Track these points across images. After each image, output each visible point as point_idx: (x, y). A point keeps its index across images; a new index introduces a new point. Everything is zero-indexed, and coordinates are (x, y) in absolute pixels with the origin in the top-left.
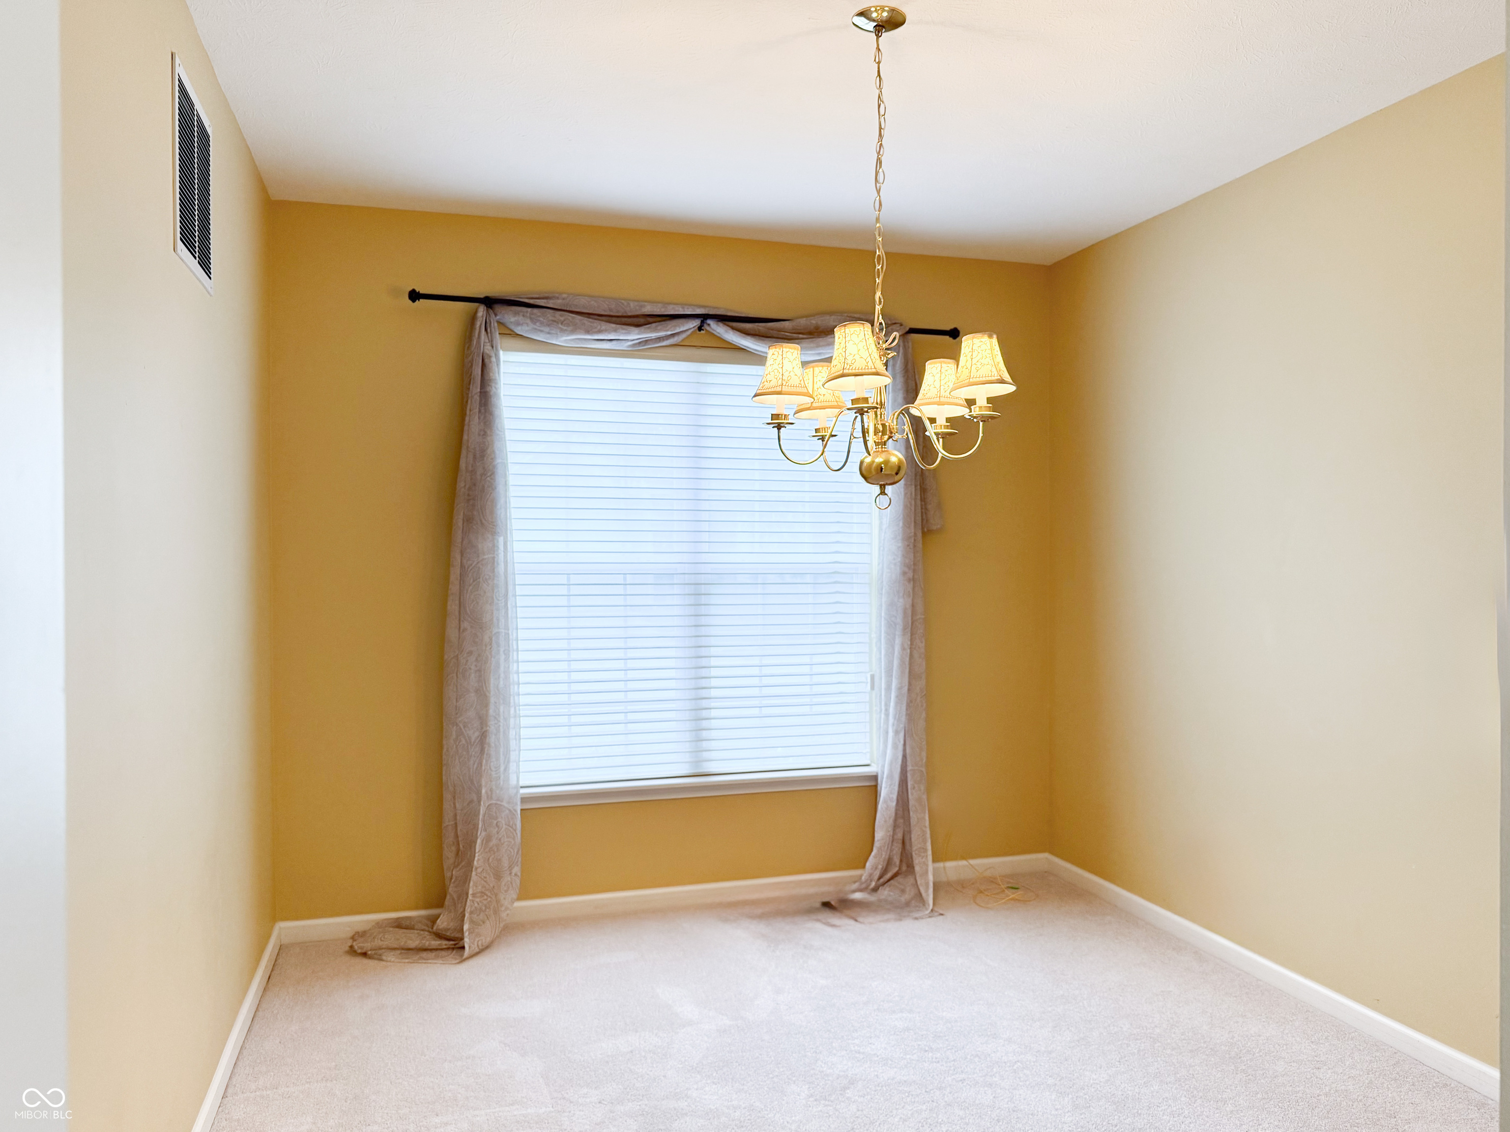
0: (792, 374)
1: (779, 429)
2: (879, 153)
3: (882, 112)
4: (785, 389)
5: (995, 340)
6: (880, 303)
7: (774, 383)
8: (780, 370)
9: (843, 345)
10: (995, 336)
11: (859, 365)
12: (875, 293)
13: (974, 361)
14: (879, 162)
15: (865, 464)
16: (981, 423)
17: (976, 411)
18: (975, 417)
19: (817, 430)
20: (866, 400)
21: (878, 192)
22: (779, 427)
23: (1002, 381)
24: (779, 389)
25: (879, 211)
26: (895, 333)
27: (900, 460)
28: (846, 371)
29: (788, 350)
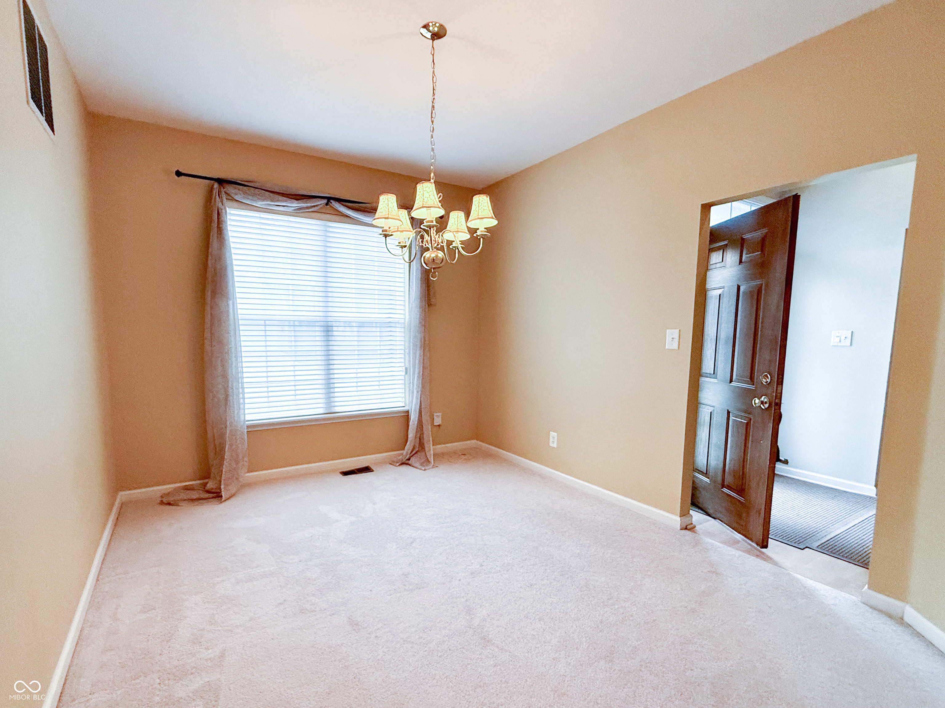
0: (393, 209)
1: (386, 237)
2: (433, 102)
3: (434, 81)
4: (390, 216)
5: (488, 198)
6: (433, 179)
7: (384, 213)
8: (387, 207)
9: (422, 193)
10: (488, 197)
11: (430, 203)
12: (430, 174)
13: (480, 208)
14: (433, 107)
15: (426, 258)
16: (481, 239)
17: (479, 233)
18: (479, 236)
19: (399, 243)
20: (432, 222)
21: (432, 122)
22: (386, 236)
23: (492, 218)
24: (387, 216)
25: (433, 132)
26: (440, 194)
27: (443, 257)
28: (424, 205)
29: (390, 197)
